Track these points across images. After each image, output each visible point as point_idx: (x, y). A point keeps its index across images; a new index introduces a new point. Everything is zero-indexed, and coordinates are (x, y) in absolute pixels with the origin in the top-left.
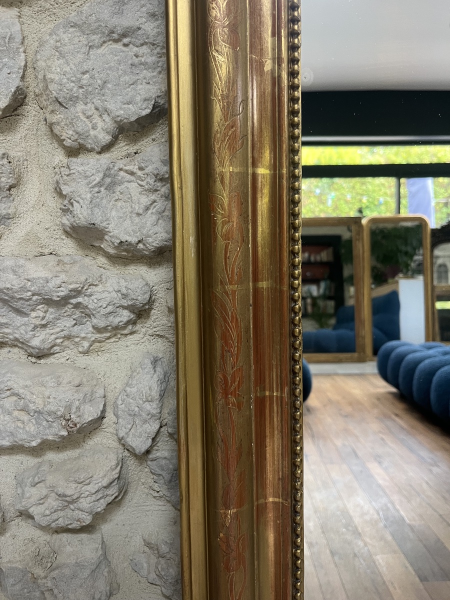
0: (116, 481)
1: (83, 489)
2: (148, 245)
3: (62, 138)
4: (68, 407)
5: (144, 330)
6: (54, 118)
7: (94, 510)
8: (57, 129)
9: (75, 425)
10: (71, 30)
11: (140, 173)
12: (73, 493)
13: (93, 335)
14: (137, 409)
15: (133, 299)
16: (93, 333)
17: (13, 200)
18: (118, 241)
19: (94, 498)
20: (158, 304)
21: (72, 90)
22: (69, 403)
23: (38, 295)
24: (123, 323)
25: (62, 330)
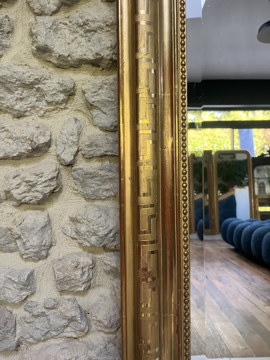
0: (55, 179)
1: (38, 179)
2: (73, 58)
3: (34, 8)
4: (33, 135)
5: (71, 107)
7: (44, 192)
9: (35, 144)
11: (69, 24)
12: (33, 180)
13: (46, 107)
14: (66, 140)
15: (66, 86)
16: (46, 106)
17: (9, 39)
18: (58, 55)
19: (44, 185)
20: (78, 92)
22: (32, 133)
23: (19, 81)
24: (60, 101)
25: (31, 103)
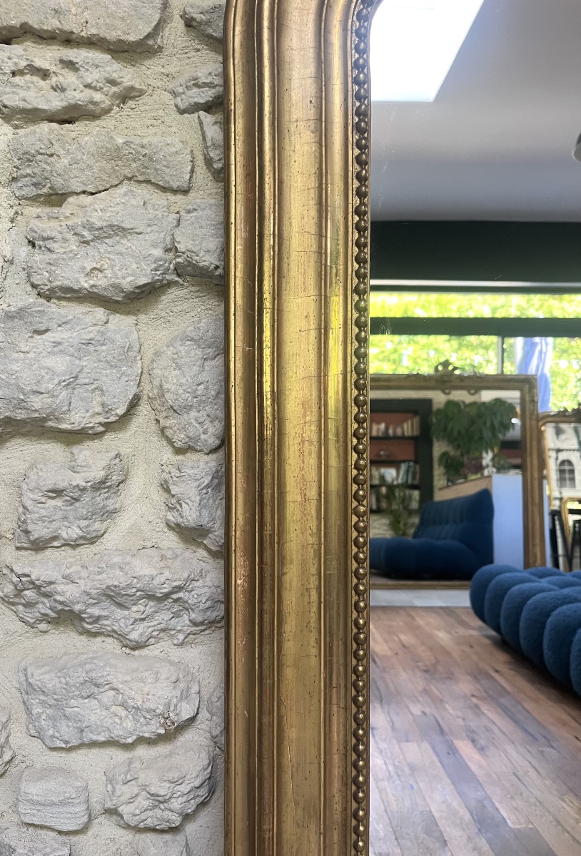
0: (207, 781)
1: (175, 789)
3: (173, 440)
4: (168, 705)
6: (168, 423)
7: (185, 811)
8: (169, 433)
9: (173, 723)
10: (188, 343)
12: (166, 793)
13: (188, 628)
16: (189, 626)
17: (120, 495)
19: (184, 799)
21: (187, 400)
22: (167, 700)
23: (142, 591)
25: (160, 623)
